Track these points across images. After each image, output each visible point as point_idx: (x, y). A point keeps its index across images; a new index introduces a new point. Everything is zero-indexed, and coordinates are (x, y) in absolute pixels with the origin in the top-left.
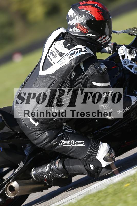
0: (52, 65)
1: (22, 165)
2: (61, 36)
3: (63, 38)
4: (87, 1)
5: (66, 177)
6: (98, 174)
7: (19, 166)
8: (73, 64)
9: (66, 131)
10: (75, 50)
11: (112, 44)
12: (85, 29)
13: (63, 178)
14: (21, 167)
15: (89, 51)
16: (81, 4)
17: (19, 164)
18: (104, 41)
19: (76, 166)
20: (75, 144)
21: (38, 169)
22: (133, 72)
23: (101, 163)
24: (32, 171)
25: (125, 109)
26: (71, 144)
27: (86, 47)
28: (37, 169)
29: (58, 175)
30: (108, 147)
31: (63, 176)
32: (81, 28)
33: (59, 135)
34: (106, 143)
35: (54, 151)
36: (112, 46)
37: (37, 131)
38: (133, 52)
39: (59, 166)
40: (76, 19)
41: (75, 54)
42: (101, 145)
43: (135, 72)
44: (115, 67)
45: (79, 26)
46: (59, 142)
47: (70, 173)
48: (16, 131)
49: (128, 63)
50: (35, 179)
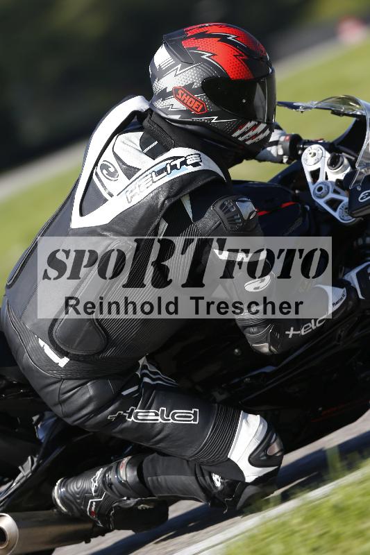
0: (106, 200)
1: (29, 471)
2: (135, 120)
3: (138, 126)
4: (207, 25)
5: (148, 507)
6: (236, 501)
7: (20, 472)
8: (162, 199)
9: (145, 382)
10: (169, 161)
11: (288, 138)
12: (199, 102)
13: (140, 507)
14: (25, 475)
15: (209, 164)
16: (189, 35)
17: (20, 468)
18: (252, 138)
19: (172, 477)
20: (170, 418)
21: (71, 482)
22: (339, 219)
23: (241, 472)
24: (56, 488)
25: (310, 324)
26: (159, 418)
27: (199, 152)
28: (69, 481)
29: (124, 500)
30: (261, 426)
31: (138, 503)
32: (187, 99)
33: (125, 393)
34: (259, 416)
35: (114, 435)
36: (288, 144)
37: (64, 379)
38: (342, 163)
39: (128, 475)
40: (174, 73)
41: (169, 172)
42: (242, 421)
43: (346, 218)
44: (292, 203)
45: (182, 95)
46: (125, 412)
47: (159, 497)
48: (8, 378)
49: (328, 193)
50: (63, 508)
